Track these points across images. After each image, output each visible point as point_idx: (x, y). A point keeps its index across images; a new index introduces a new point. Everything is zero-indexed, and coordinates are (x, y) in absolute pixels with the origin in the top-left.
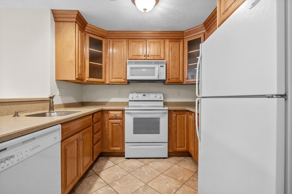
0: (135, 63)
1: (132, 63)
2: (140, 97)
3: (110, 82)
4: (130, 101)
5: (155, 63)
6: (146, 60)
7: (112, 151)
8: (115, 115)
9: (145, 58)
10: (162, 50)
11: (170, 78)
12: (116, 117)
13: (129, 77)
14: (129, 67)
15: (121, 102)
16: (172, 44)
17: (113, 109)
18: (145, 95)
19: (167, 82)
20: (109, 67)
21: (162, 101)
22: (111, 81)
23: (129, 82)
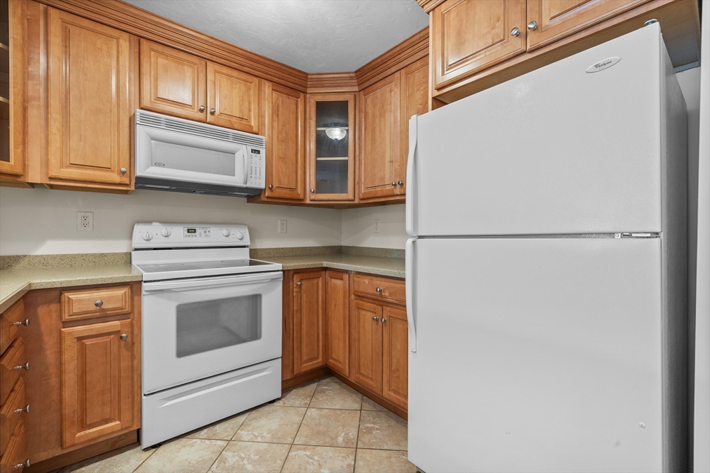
0: (170, 125)
1: (157, 122)
2: (178, 235)
3: (51, 178)
4: (136, 250)
5: (237, 139)
6: (204, 123)
7: (82, 443)
9: (201, 116)
10: (254, 107)
11: (274, 187)
12: (103, 310)
13: (144, 169)
14: (142, 132)
15: (94, 255)
16: (280, 99)
17: (89, 283)
18: (195, 231)
19: (267, 197)
21: (244, 247)
22: (54, 173)
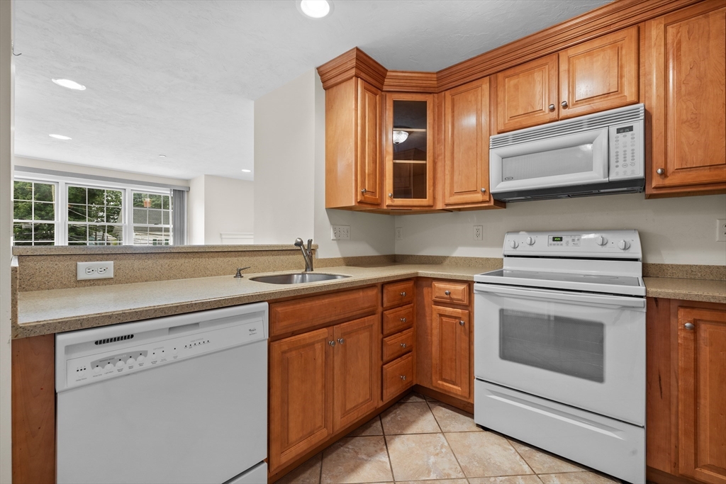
0: (517, 139)
1: (504, 142)
3: (447, 205)
4: (508, 256)
5: (593, 124)
6: (558, 120)
7: (441, 389)
8: (446, 294)
9: (554, 115)
11: (671, 168)
12: (451, 299)
13: (498, 186)
14: (494, 155)
15: (481, 259)
18: (561, 239)
19: (656, 188)
20: (444, 166)
21: (636, 260)
22: (447, 202)
23: (501, 201)
